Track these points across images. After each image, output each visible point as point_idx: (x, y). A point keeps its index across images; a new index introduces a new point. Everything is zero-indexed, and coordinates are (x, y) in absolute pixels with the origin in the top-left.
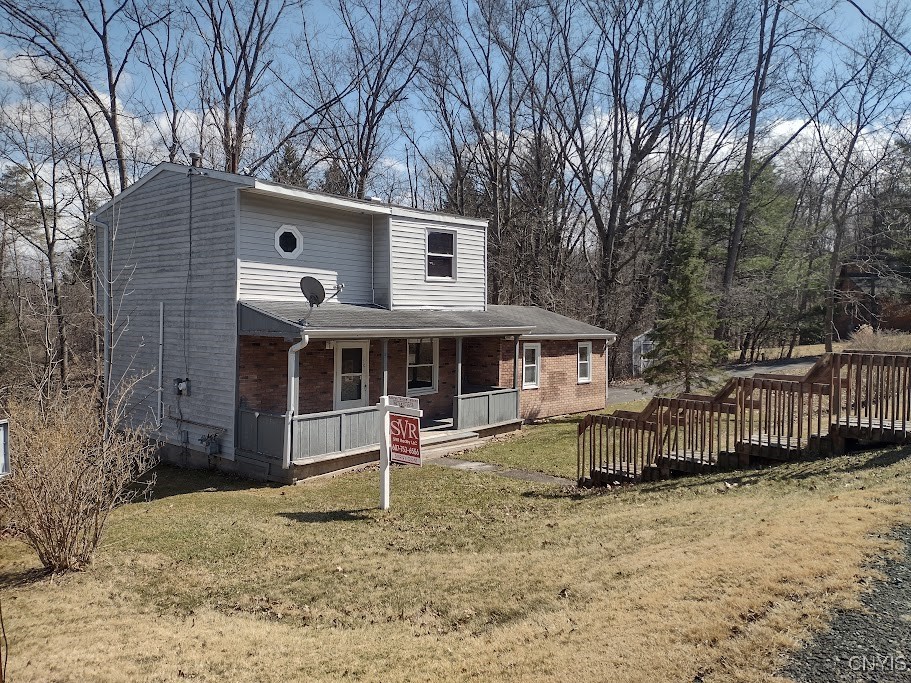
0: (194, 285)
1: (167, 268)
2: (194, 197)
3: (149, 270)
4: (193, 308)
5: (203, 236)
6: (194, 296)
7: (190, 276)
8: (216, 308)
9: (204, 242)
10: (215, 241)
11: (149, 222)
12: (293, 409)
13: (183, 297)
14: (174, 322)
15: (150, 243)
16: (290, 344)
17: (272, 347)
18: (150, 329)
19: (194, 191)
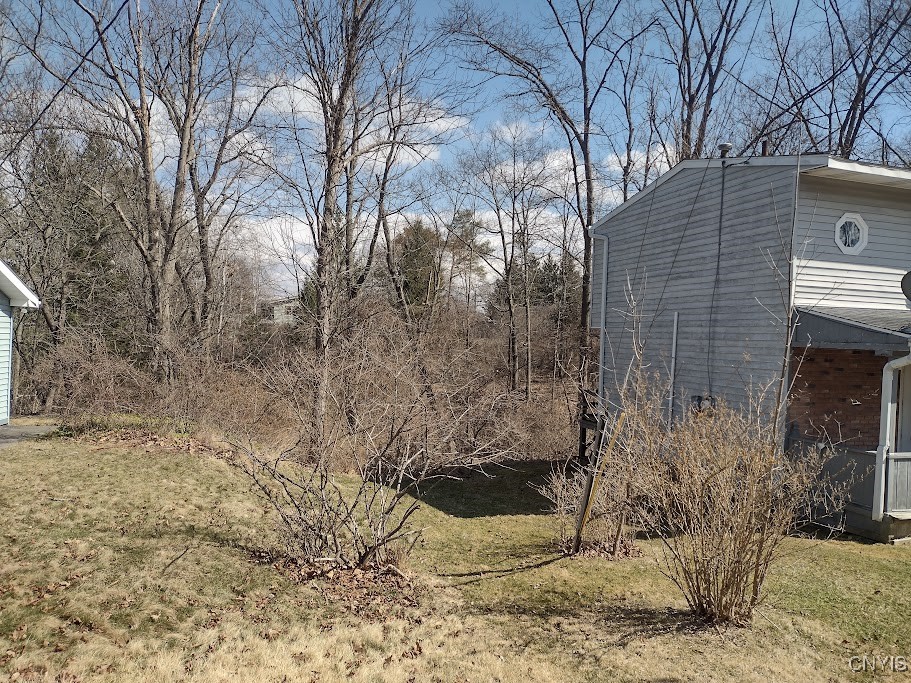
0: (722, 290)
1: (682, 275)
2: (726, 192)
3: (658, 279)
4: (719, 317)
5: (739, 234)
6: (722, 303)
7: (717, 281)
8: (756, 316)
9: (739, 242)
10: (758, 238)
11: (661, 227)
12: (888, 443)
13: (709, 304)
14: (692, 333)
15: (660, 250)
16: (886, 360)
17: (827, 364)
18: (658, 341)
19: (727, 185)
